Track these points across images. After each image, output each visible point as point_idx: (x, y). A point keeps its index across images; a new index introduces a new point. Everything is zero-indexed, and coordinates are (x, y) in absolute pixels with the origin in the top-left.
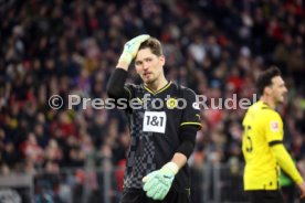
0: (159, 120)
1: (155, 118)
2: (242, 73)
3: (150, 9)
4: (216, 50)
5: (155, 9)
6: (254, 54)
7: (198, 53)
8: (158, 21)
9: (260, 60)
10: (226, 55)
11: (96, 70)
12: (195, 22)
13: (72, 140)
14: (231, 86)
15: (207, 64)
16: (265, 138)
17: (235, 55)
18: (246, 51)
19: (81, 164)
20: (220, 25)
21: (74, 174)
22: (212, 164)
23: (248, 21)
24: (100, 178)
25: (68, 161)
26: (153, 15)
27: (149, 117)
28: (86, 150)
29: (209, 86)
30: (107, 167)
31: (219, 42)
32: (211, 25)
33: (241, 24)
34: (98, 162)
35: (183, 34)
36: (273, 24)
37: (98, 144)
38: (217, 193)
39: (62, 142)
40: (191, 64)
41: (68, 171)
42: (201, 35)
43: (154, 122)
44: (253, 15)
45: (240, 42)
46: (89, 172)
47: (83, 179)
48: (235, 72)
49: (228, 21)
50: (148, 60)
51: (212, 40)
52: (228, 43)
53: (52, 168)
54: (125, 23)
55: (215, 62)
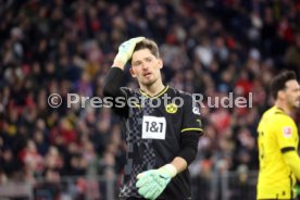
0: (158, 126)
1: (154, 124)
2: (251, 76)
3: (154, 10)
4: (224, 53)
5: (160, 10)
6: (264, 57)
7: (205, 55)
8: (162, 23)
9: (269, 63)
10: (235, 57)
11: (100, 73)
12: (202, 23)
13: (73, 148)
14: (239, 90)
15: (215, 67)
17: (244, 58)
18: (255, 54)
19: (82, 172)
20: (228, 27)
21: (76, 183)
22: (220, 171)
23: (257, 22)
24: (102, 187)
25: (69, 170)
26: (158, 16)
27: (148, 123)
28: (88, 158)
29: (217, 90)
30: (110, 175)
31: (227, 44)
32: (218, 26)
33: (249, 25)
34: (101, 171)
35: (189, 36)
36: (284, 25)
37: (100, 150)
39: (62, 149)
40: (197, 68)
41: (69, 180)
42: (209, 36)
43: (154, 128)
44: (262, 15)
45: (249, 44)
46: (91, 181)
47: (85, 188)
48: (244, 76)
49: (235, 22)
50: (148, 60)
51: (220, 42)
52: (237, 46)
53: (52, 177)
54: (128, 24)
55: (223, 65)
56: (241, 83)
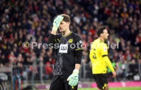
2: (95, 28)
3: (59, 2)
4: (84, 19)
5: (61, 3)
6: (99, 21)
7: (77, 20)
8: (61, 8)
9: (101, 23)
10: (88, 21)
11: (38, 26)
12: (76, 8)
13: (27, 54)
14: (90, 33)
15: (81, 24)
16: (101, 54)
17: (92, 21)
18: (96, 20)
19: (31, 63)
20: (86, 9)
21: (29, 67)
23: (97, 8)
24: (39, 69)
25: (26, 62)
26: (60, 5)
28: (33, 58)
29: (82, 33)
30: (42, 65)
31: (85, 16)
32: (82, 9)
33: (94, 9)
34: (38, 63)
35: (71, 13)
36: (107, 9)
37: (38, 56)
38: (85, 75)
40: (74, 24)
41: (26, 66)
42: (79, 13)
44: (99, 5)
45: (94, 16)
46: (34, 67)
47: (32, 69)
48: (92, 28)
49: (89, 8)
51: (83, 15)
52: (89, 16)
53: (20, 65)
54: (49, 8)
55: (84, 24)
56: (91, 31)
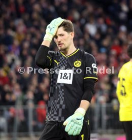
0: (68, 75)
1: (65, 74)
2: (121, 43)
4: (104, 28)
6: (129, 31)
7: (92, 29)
8: (65, 8)
10: (111, 31)
11: (25, 40)
12: (90, 8)
13: (7, 88)
14: (114, 52)
15: (98, 37)
17: (116, 31)
18: (123, 29)
19: (13, 103)
20: (106, 11)
21: (9, 110)
22: (100, 104)
23: (125, 8)
24: (26, 113)
25: (4, 102)
26: (61, 4)
27: (62, 74)
28: (17, 94)
29: (99, 51)
30: (31, 106)
31: (105, 22)
32: (100, 10)
33: (120, 10)
34: (25, 102)
35: (81, 17)
37: (25, 90)
40: (87, 37)
41: (5, 108)
42: (94, 17)
43: (65, 77)
44: (128, 4)
45: (120, 22)
46: (18, 109)
47: (14, 114)
48: (116, 42)
49: (111, 8)
50: (61, 35)
51: (101, 21)
52: (112, 23)
54: (43, 9)
55: (103, 35)
56: (115, 47)
